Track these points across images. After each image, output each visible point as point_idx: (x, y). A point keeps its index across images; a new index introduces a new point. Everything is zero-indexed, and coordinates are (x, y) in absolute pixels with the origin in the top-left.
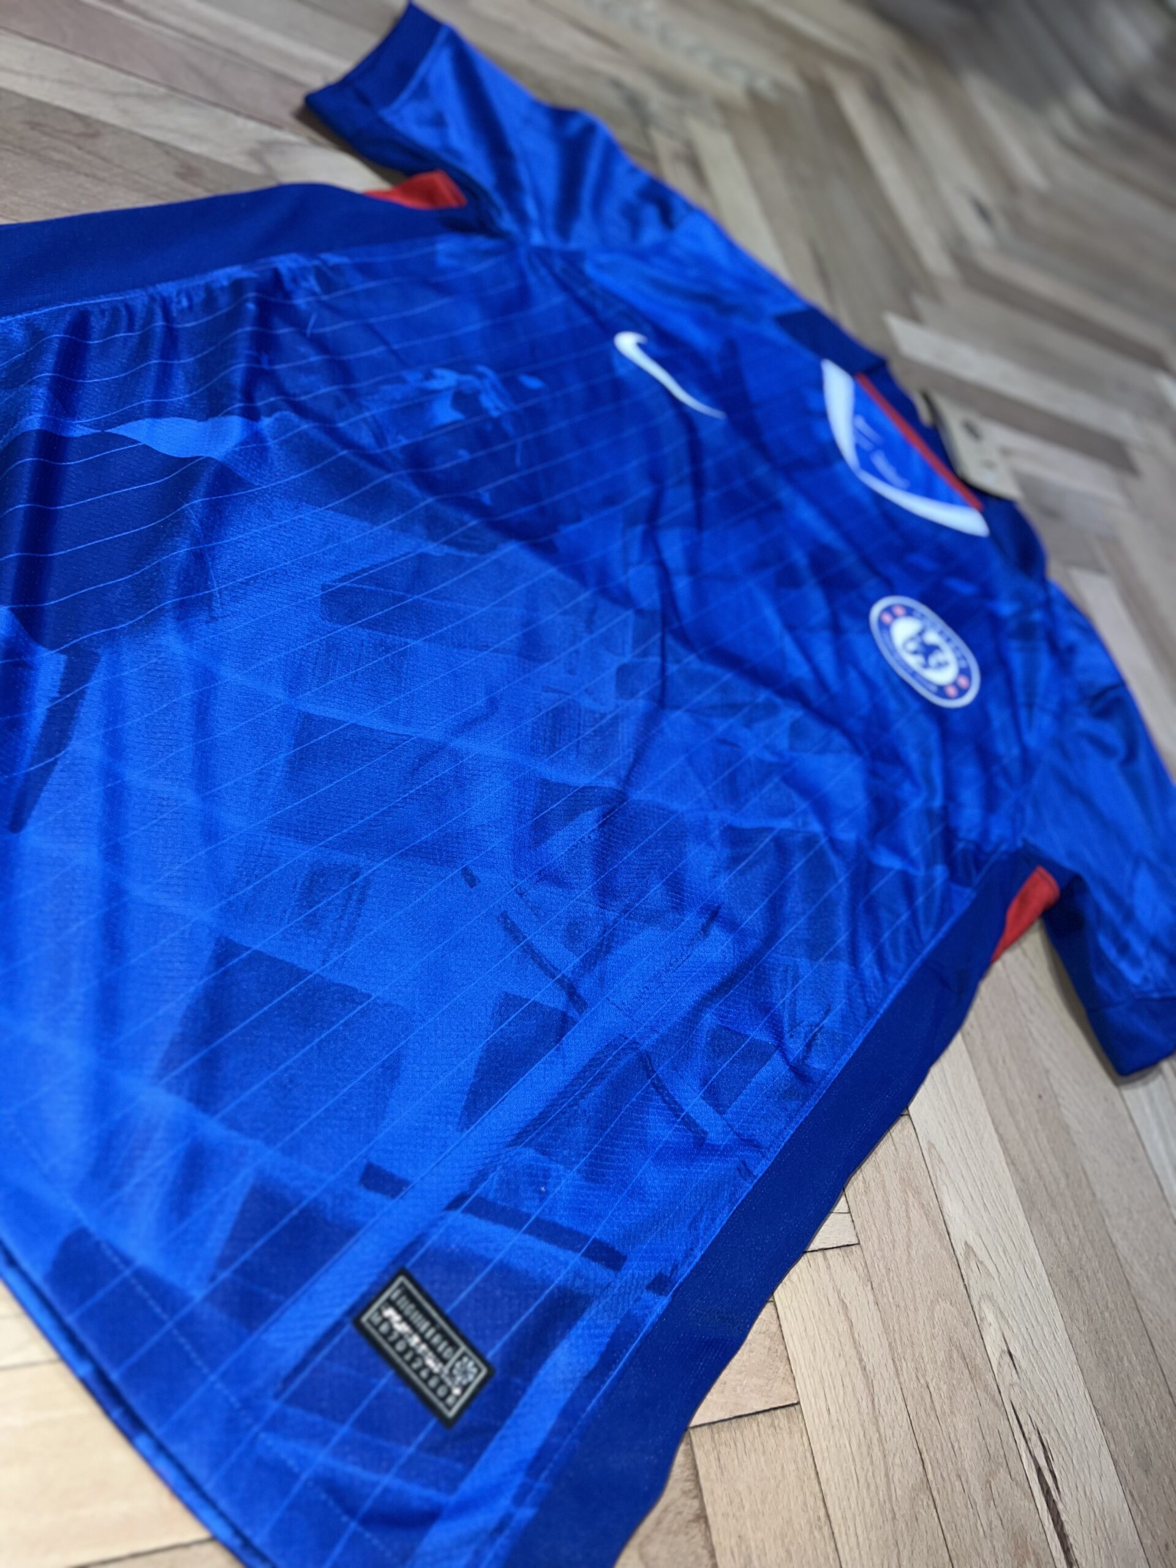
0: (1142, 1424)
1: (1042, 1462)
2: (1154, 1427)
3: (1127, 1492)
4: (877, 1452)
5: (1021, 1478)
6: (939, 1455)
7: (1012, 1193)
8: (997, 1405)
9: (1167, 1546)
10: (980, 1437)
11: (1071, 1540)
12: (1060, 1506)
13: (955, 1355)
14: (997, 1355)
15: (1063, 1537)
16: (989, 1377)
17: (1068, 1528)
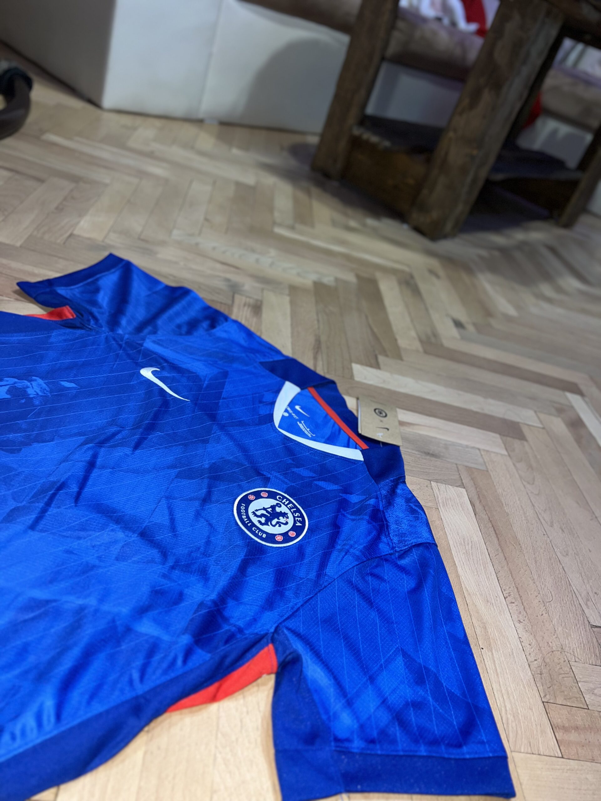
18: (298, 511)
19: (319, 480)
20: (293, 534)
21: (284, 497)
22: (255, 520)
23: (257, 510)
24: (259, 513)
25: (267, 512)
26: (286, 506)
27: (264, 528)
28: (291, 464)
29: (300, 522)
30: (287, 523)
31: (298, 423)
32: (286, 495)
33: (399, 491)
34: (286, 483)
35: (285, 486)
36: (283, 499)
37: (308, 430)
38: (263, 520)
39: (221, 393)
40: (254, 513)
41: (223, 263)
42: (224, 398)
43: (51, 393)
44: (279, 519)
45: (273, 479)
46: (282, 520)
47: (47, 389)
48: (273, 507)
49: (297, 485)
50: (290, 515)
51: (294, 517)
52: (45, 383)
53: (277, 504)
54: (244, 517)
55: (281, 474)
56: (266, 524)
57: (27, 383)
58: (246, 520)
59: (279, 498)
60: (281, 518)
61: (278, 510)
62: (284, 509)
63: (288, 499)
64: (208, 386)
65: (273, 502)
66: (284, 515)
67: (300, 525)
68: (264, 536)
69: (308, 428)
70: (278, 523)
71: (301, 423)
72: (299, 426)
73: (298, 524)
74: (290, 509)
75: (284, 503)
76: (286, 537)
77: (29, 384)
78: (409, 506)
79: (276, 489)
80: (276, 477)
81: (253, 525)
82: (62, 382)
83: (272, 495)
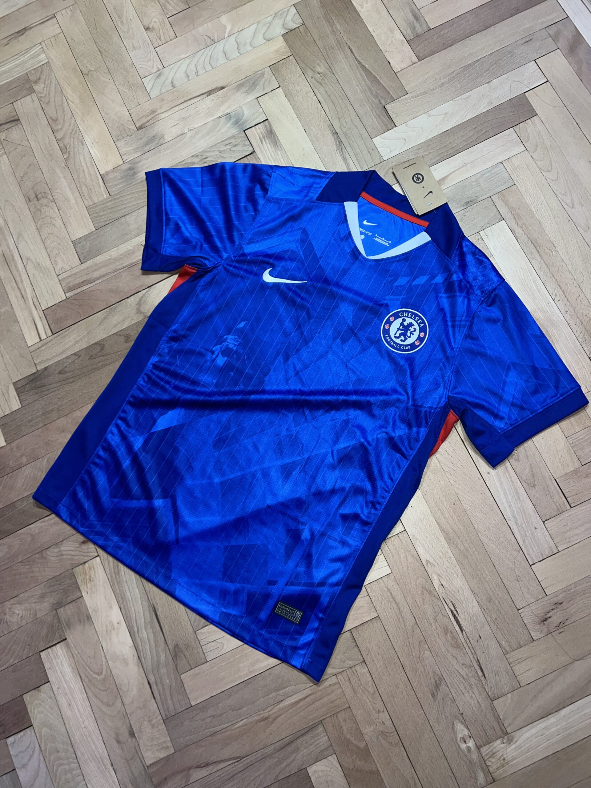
0: (489, 589)
1: (453, 609)
2: (493, 589)
3: (482, 609)
4: (401, 620)
5: (446, 614)
6: (420, 616)
7: (442, 539)
8: (438, 599)
9: (496, 619)
10: (432, 608)
11: (462, 625)
12: (459, 618)
13: (424, 591)
14: (438, 586)
15: (459, 625)
16: (435, 593)
17: (461, 623)
18: (416, 315)
19: (414, 280)
20: (423, 334)
21: (403, 311)
22: (398, 341)
23: (395, 334)
24: (397, 335)
25: (401, 330)
26: (408, 317)
27: (406, 343)
28: (391, 280)
29: (421, 323)
30: (415, 330)
31: (374, 238)
32: (403, 309)
33: (465, 249)
34: (398, 300)
35: (399, 303)
36: (403, 314)
37: (383, 239)
38: (402, 338)
39: (315, 255)
40: (395, 337)
41: (210, 93)
42: (320, 258)
43: (240, 338)
44: (410, 330)
45: (389, 303)
46: (412, 329)
47: (236, 337)
48: (402, 324)
49: (404, 295)
50: (414, 322)
51: (417, 322)
52: (232, 335)
53: (403, 320)
54: (392, 344)
55: (391, 295)
56: (406, 339)
57: (225, 343)
58: (394, 345)
59: (401, 314)
60: (410, 328)
61: (405, 324)
62: (408, 321)
63: (406, 311)
64: (305, 257)
65: (400, 320)
66: (411, 325)
67: (423, 325)
68: (409, 347)
69: (382, 238)
70: (411, 333)
71: (376, 237)
72: (376, 241)
73: (422, 325)
74: (411, 318)
75: (406, 317)
76: (420, 339)
77: (226, 343)
78: (477, 258)
79: (396, 310)
80: (390, 299)
81: (401, 345)
82: (238, 327)
83: (396, 316)
